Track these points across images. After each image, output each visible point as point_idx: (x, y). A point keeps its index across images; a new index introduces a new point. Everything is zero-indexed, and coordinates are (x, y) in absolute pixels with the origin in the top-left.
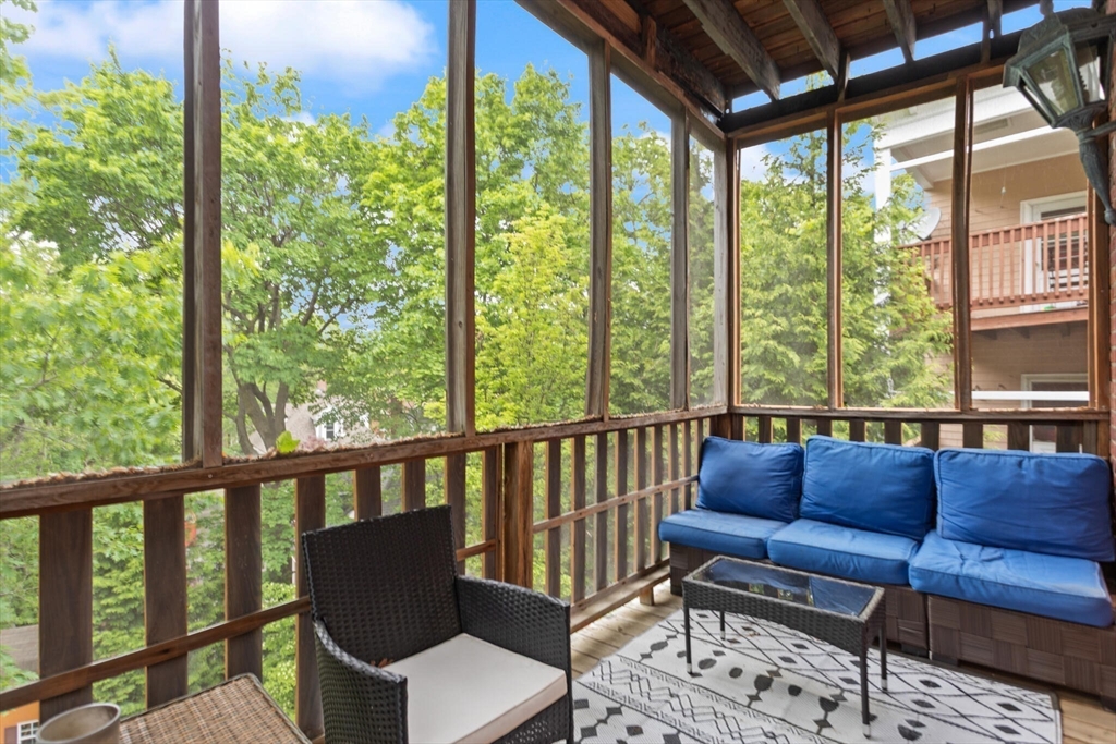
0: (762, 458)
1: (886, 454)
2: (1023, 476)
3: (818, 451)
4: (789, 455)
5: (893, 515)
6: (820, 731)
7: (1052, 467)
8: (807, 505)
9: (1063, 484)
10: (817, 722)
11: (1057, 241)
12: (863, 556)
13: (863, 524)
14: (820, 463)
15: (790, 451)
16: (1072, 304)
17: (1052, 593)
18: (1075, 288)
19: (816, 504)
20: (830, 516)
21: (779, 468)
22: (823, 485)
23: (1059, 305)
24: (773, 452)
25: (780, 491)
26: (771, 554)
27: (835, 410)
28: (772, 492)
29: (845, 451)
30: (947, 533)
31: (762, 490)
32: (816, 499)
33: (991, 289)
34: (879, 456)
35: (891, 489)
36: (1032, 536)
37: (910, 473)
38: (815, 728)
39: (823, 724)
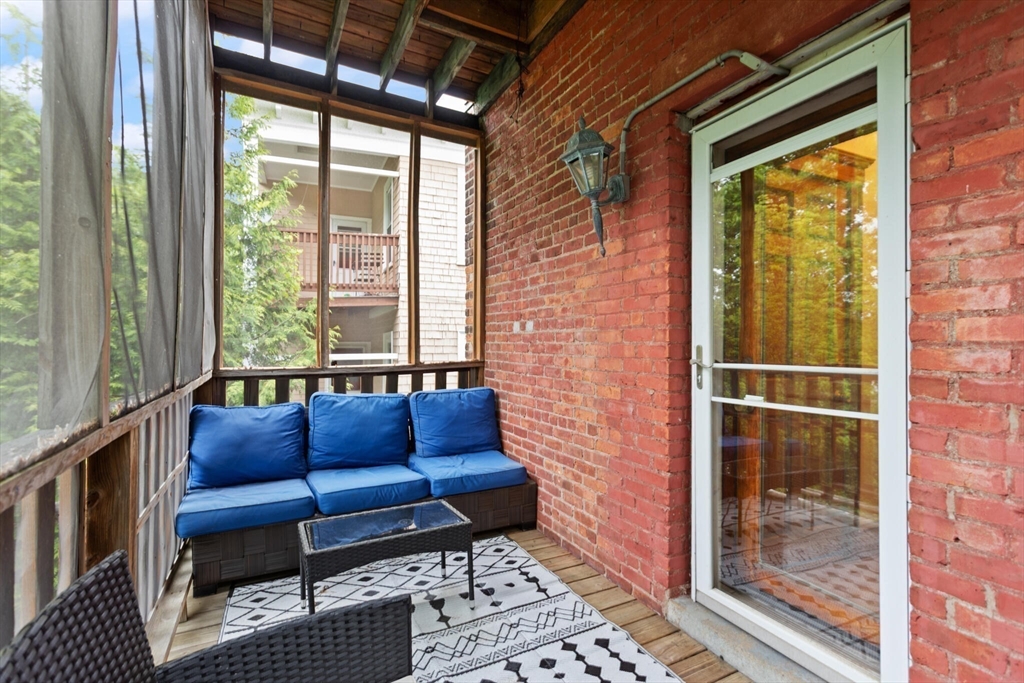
0: (270, 420)
1: (379, 402)
2: (462, 405)
3: (325, 406)
4: (295, 413)
5: (389, 448)
6: (448, 625)
7: (475, 397)
8: (318, 457)
9: (478, 406)
10: (440, 620)
11: (351, 248)
12: (400, 484)
13: (367, 462)
14: (330, 417)
15: (295, 410)
16: (361, 294)
17: (505, 472)
18: (359, 283)
19: (327, 454)
20: (341, 462)
21: (288, 427)
22: (333, 436)
23: (352, 294)
24: (280, 413)
25: (293, 450)
26: (324, 508)
27: (327, 369)
28: (287, 450)
29: (348, 403)
30: (426, 453)
31: (277, 452)
32: (327, 449)
33: (311, 276)
34: (374, 404)
35: (387, 428)
36: (471, 443)
37: (396, 414)
38: (443, 625)
39: (444, 619)
